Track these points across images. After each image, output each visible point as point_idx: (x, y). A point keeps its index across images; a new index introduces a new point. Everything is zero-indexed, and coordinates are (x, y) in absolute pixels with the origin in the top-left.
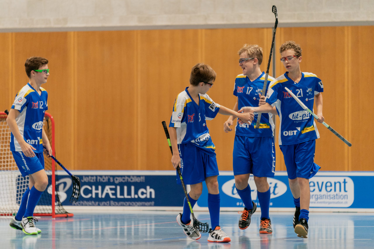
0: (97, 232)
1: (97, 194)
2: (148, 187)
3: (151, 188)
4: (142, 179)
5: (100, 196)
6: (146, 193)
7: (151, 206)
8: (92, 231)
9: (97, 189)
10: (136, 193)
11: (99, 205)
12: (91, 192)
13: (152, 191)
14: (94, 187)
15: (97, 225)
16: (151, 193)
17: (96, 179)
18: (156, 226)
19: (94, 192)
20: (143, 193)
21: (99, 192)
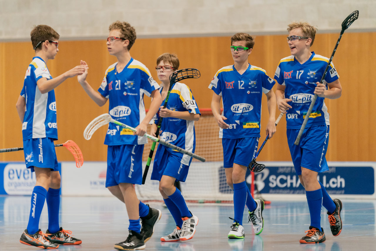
0: (292, 218)
1: (292, 184)
2: (339, 177)
3: (341, 177)
4: (333, 170)
5: (294, 185)
6: (337, 183)
7: (341, 194)
8: (287, 217)
9: (292, 178)
10: (328, 182)
11: (293, 193)
12: (286, 181)
13: (343, 180)
14: (289, 177)
15: (292, 212)
16: (341, 183)
17: (291, 170)
18: (346, 212)
19: (289, 181)
20: (334, 183)
21: (294, 181)
